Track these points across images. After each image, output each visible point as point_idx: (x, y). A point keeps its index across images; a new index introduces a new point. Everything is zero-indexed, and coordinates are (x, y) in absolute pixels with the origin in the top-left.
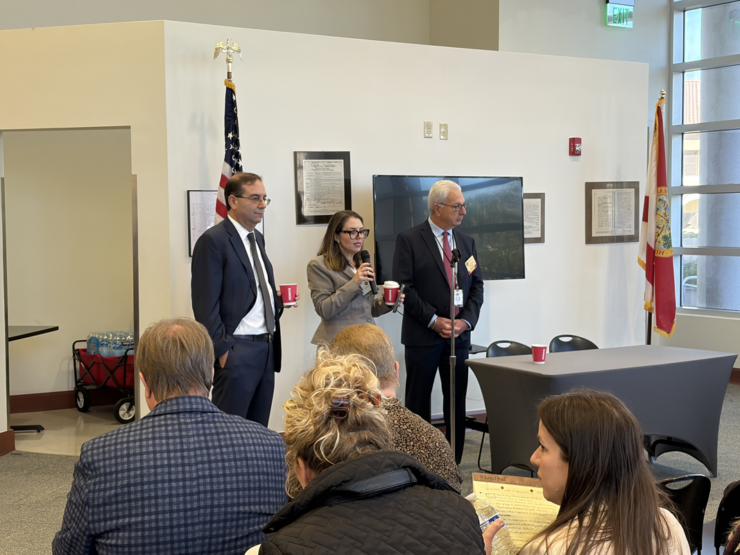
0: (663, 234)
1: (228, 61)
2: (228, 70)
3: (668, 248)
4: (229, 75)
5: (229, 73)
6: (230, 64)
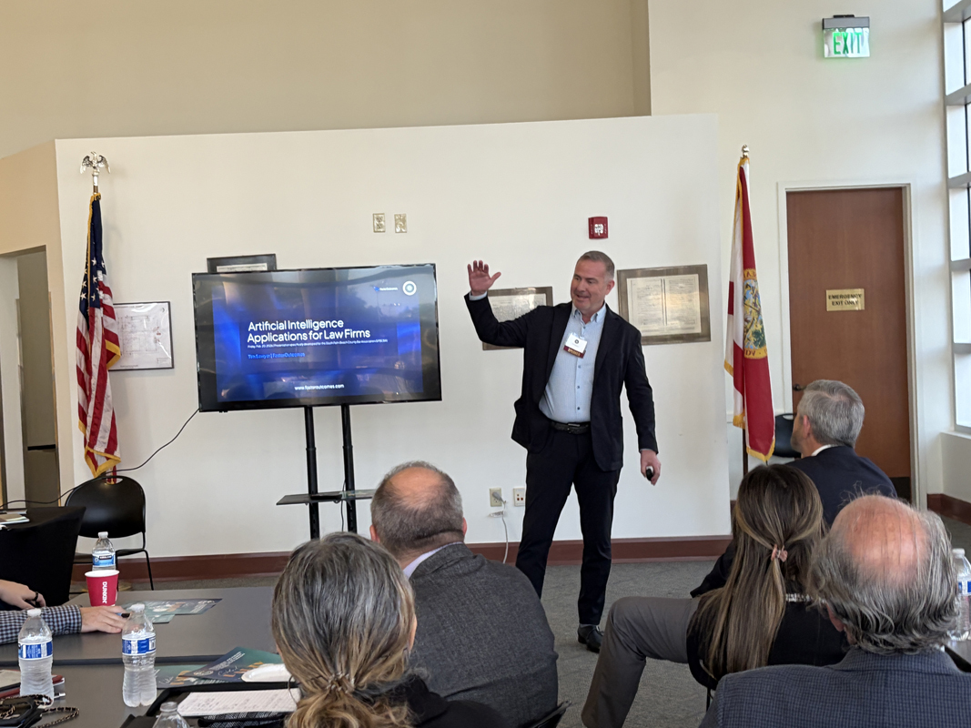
0: (753, 329)
2: (94, 183)
3: (760, 346)
5: (94, 187)
6: (95, 178)
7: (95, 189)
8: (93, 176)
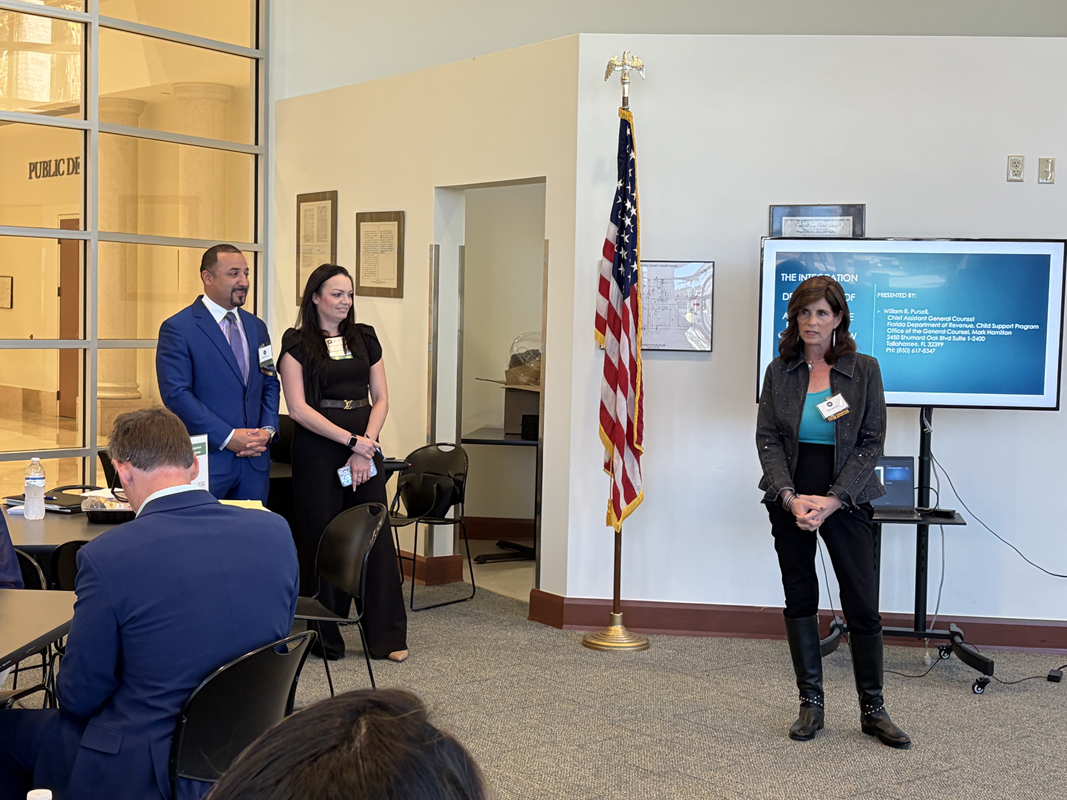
2: (624, 93)
5: (624, 98)
6: (626, 86)
7: (625, 101)
8: (624, 83)
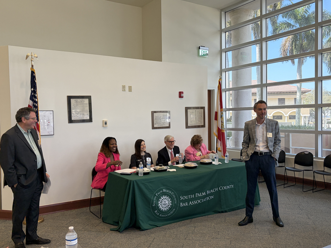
1: (32, 61)
4: (32, 66)
5: (32, 65)
